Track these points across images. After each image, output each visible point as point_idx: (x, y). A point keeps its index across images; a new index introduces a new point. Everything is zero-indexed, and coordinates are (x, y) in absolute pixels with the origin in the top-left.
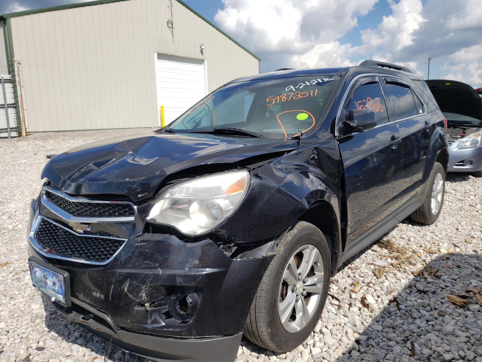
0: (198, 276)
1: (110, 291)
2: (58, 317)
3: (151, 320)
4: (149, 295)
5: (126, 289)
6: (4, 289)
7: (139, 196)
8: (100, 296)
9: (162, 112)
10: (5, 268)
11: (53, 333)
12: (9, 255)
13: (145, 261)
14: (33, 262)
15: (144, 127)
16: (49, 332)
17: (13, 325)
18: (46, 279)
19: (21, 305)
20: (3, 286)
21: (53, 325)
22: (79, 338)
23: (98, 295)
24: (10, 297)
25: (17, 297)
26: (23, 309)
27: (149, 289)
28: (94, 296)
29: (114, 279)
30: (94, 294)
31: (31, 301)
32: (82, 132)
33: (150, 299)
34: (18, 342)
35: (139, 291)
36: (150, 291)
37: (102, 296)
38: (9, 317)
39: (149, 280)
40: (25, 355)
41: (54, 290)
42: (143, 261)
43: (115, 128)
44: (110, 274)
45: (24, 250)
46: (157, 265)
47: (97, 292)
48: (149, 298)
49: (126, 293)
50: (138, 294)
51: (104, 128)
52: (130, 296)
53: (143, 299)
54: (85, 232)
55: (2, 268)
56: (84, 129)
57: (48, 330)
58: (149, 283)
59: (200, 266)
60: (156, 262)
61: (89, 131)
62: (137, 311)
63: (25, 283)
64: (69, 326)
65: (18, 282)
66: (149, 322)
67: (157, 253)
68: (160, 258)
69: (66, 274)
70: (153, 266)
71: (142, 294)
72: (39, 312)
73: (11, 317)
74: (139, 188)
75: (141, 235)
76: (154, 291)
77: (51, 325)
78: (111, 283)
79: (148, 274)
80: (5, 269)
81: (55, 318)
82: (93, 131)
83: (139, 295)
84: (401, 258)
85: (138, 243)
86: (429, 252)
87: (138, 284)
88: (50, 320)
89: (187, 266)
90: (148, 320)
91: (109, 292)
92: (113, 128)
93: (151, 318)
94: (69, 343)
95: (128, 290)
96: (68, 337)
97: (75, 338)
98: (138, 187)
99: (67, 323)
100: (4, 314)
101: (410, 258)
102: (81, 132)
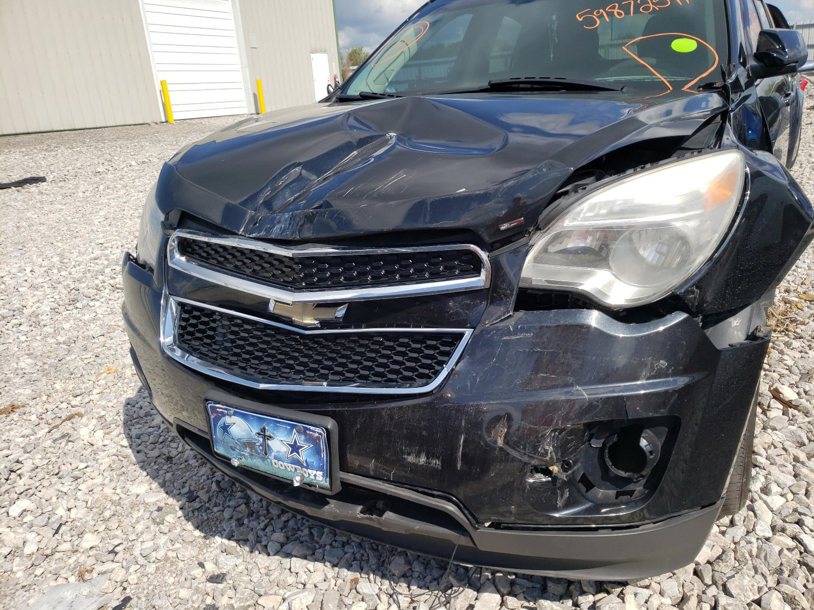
0: (672, 393)
1: (458, 449)
2: (207, 505)
3: (563, 500)
4: (561, 447)
5: (500, 442)
6: (46, 462)
7: (504, 227)
8: (430, 463)
9: (164, 92)
10: (15, 416)
11: (218, 539)
12: (7, 389)
13: (537, 374)
14: (217, 405)
15: (134, 123)
16: (205, 537)
17: (116, 537)
18: (266, 438)
19: (108, 491)
20: (40, 456)
21: (205, 523)
22: (286, 544)
23: (423, 460)
24: (73, 477)
25: (87, 474)
26: (116, 498)
27: (560, 434)
28: (409, 463)
29: (463, 422)
30: (411, 459)
31: (122, 478)
32: (12, 139)
33: (562, 456)
34: (153, 572)
35: (539, 442)
36: (563, 438)
37: (436, 463)
38: (94, 520)
39: (559, 416)
40: (197, 599)
41: (297, 462)
42: (531, 374)
43: (77, 127)
44: (451, 410)
45: (35, 375)
46: (570, 380)
47: (418, 455)
48: (559, 454)
49: (501, 448)
50: (535, 448)
51: (55, 129)
52: (514, 453)
53: (548, 458)
54: (325, 324)
55: (9, 419)
56: (13, 132)
57: (203, 535)
58: (560, 422)
59: (670, 371)
60: (566, 373)
61: (24, 136)
62: (531, 484)
63: (86, 443)
64: (246, 521)
65: (70, 444)
66: (560, 503)
67: (566, 352)
68: (576, 364)
69: (330, 423)
70: (560, 382)
71: (547, 447)
72: (157, 499)
73: (99, 520)
74: (502, 209)
75: (510, 316)
76: (570, 438)
77: (202, 523)
78: (457, 433)
79: (555, 402)
80: (16, 419)
81: (200, 508)
82: (33, 135)
83: (539, 450)
84: (775, 314)
85: (509, 333)
86: (810, 299)
87: (532, 426)
88: (193, 512)
89: (644, 374)
90: (556, 500)
91: (454, 449)
92: (73, 128)
93: (562, 496)
94: (270, 557)
95: (506, 442)
96: (258, 544)
97: (279, 544)
98: (501, 205)
99: (240, 516)
100: (79, 515)
101: (787, 312)
102: (8, 138)
